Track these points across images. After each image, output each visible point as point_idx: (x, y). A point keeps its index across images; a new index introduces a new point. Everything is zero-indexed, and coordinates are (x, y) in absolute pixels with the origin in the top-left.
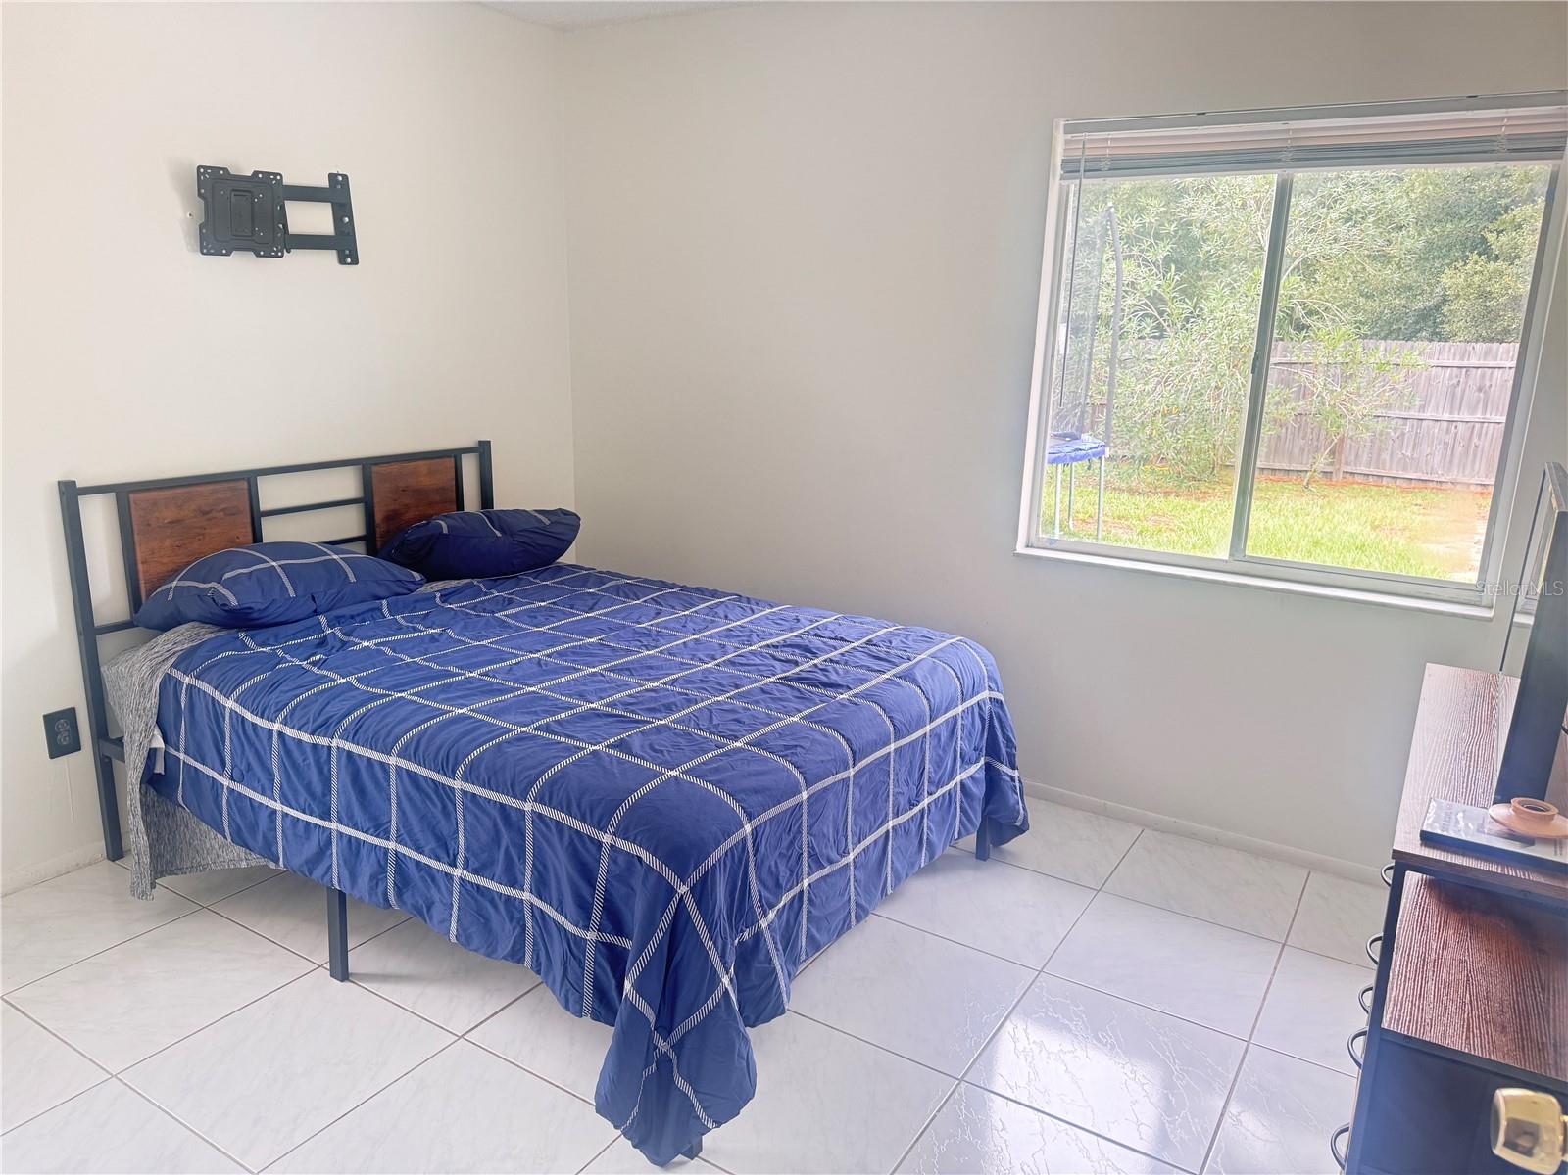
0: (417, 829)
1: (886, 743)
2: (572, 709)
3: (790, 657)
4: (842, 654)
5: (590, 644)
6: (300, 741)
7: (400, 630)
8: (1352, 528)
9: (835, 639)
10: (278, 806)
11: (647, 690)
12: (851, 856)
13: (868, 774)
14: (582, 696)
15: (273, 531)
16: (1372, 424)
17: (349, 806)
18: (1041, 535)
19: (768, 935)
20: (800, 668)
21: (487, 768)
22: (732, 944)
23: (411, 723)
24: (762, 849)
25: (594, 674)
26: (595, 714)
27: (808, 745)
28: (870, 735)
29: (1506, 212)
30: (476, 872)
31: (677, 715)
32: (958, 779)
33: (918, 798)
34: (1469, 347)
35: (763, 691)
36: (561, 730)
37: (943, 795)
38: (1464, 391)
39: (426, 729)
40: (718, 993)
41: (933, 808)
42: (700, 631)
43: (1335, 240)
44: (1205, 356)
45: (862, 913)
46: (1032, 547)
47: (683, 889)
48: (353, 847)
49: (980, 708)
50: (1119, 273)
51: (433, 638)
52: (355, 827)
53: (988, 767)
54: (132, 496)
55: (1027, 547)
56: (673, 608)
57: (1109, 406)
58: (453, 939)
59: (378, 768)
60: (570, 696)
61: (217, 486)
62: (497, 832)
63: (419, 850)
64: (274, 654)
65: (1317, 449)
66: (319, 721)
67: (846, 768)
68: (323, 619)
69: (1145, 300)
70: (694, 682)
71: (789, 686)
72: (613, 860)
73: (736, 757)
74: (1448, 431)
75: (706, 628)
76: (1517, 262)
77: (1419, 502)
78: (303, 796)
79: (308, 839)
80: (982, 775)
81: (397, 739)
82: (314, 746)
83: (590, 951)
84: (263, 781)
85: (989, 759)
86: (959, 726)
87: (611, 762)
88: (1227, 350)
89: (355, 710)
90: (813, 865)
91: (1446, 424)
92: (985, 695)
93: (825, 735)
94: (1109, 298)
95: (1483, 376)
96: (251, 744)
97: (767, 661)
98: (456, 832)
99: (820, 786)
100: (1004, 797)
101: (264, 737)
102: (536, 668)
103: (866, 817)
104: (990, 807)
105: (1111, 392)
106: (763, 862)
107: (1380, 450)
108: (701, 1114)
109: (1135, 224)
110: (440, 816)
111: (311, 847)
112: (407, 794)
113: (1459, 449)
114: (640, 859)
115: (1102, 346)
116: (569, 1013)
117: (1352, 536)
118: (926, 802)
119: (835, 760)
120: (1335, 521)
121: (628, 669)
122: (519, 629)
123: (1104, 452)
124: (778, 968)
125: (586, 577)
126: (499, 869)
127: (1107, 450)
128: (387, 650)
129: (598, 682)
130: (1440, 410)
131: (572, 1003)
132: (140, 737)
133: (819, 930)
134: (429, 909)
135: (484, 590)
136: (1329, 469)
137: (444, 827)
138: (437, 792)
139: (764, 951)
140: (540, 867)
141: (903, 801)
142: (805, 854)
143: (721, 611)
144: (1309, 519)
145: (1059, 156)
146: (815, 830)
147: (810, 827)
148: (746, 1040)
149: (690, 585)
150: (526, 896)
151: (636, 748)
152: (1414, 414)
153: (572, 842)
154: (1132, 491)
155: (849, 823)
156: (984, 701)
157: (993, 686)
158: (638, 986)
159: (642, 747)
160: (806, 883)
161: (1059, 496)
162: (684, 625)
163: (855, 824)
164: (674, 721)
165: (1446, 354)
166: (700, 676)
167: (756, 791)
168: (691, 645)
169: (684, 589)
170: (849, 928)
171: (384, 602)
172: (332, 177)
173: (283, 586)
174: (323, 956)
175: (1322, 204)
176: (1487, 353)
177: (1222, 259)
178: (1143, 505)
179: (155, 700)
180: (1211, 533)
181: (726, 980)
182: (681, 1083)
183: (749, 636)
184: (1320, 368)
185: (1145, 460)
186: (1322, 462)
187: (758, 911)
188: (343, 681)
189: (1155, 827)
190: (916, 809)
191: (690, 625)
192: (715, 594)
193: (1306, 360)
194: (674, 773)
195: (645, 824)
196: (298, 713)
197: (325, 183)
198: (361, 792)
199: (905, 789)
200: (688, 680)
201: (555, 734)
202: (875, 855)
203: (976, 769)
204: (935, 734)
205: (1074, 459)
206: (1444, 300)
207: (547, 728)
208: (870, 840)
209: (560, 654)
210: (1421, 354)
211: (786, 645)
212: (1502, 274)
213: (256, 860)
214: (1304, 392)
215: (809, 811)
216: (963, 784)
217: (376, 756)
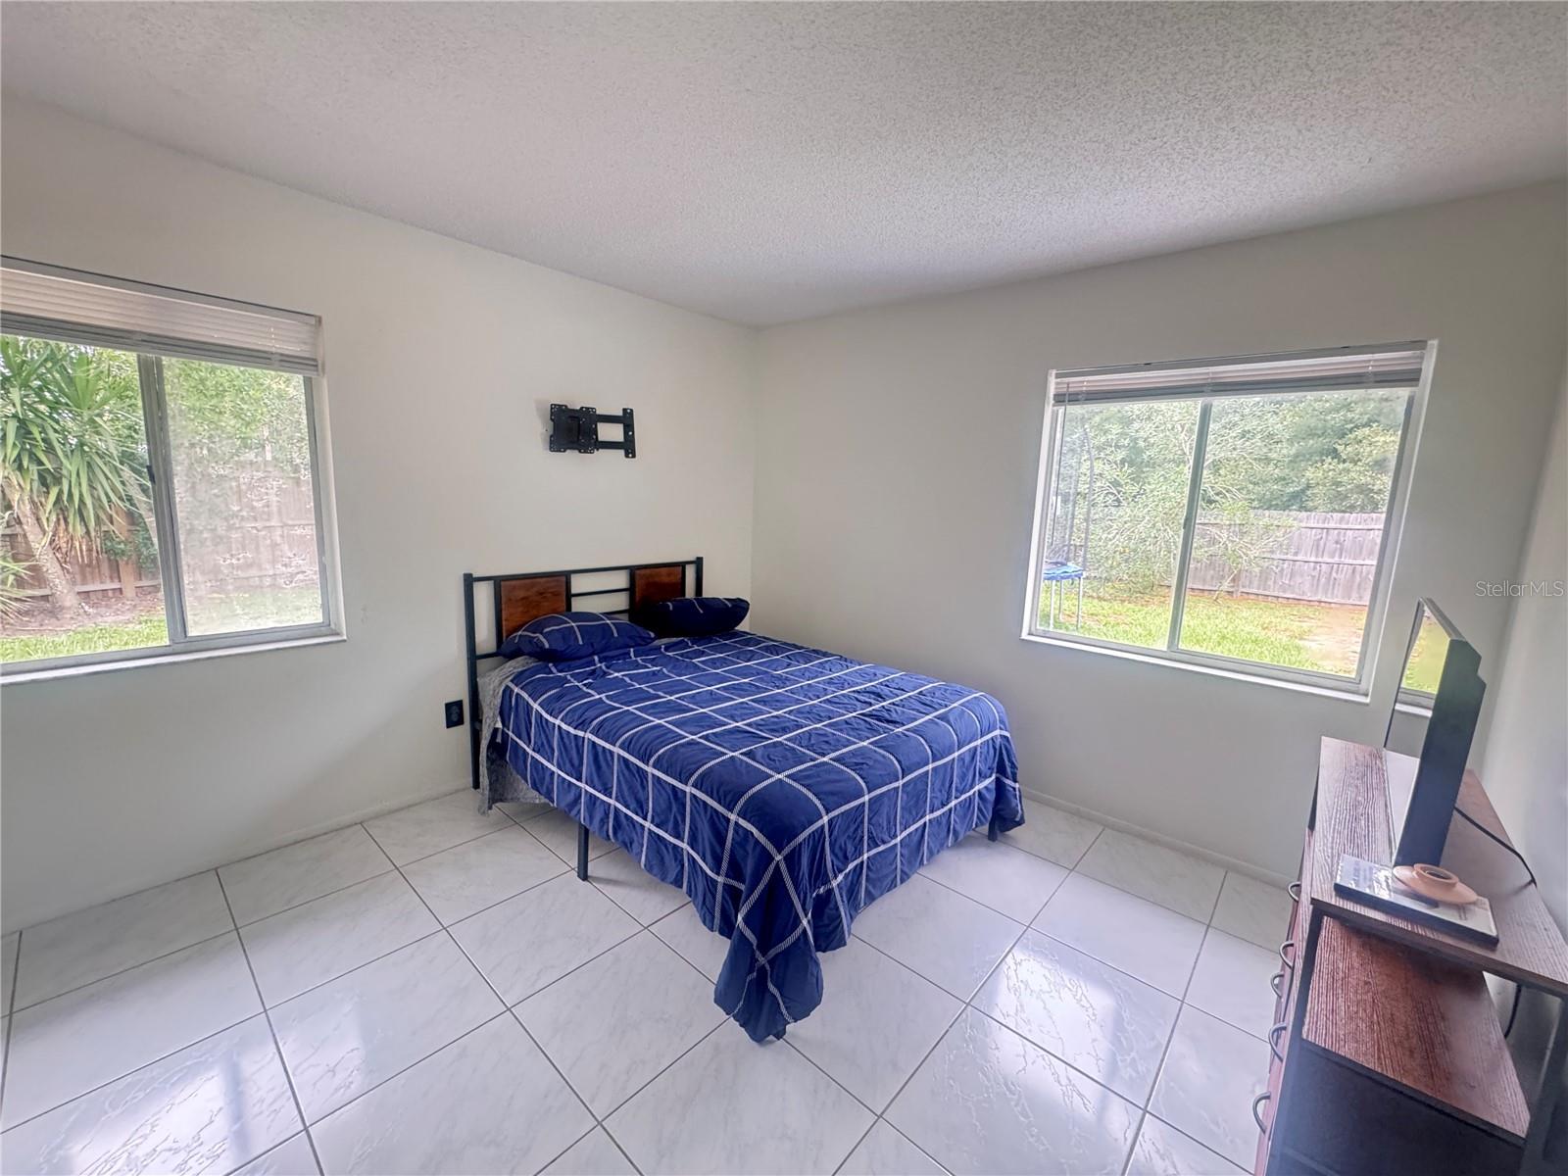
0: (626, 793)
1: (927, 764)
2: (724, 725)
3: (867, 700)
4: (901, 700)
5: (744, 683)
6: (569, 732)
7: (639, 667)
8: (1247, 629)
9: (898, 689)
10: (554, 769)
11: (773, 717)
12: (899, 839)
13: (912, 785)
14: (733, 718)
15: (578, 605)
16: (1261, 562)
17: (591, 775)
18: (1038, 627)
19: (837, 891)
20: (873, 707)
21: (667, 761)
22: (811, 897)
23: (631, 726)
24: (835, 833)
25: (742, 703)
26: (737, 730)
27: (871, 763)
28: (916, 759)
29: (1351, 433)
30: (657, 826)
31: (788, 736)
32: (976, 788)
33: (948, 800)
34: (1329, 515)
35: (847, 723)
36: (715, 740)
37: (966, 799)
38: (1325, 544)
39: (637, 732)
40: (799, 931)
41: (958, 807)
42: (812, 679)
43: (1234, 449)
44: (1147, 518)
45: (905, 877)
46: (1032, 635)
47: (779, 858)
48: (592, 799)
49: (994, 742)
50: (1092, 468)
51: (654, 673)
52: (594, 788)
53: (998, 781)
54: (502, 583)
55: (1029, 634)
56: (798, 662)
57: (1085, 546)
58: (643, 866)
59: (608, 755)
60: (724, 716)
61: (549, 579)
62: (670, 803)
63: (627, 807)
64: (565, 677)
65: (1223, 577)
66: (580, 721)
67: (897, 780)
68: (596, 658)
69: (1108, 484)
70: (802, 713)
71: (865, 721)
72: (736, 831)
73: (822, 768)
74: (1315, 569)
75: (817, 677)
76: (1359, 463)
77: (1295, 613)
78: (568, 765)
79: (569, 791)
80: (993, 786)
81: (621, 736)
82: (576, 736)
83: (720, 888)
84: (549, 754)
85: (998, 775)
86: (978, 753)
87: (741, 765)
88: (1162, 514)
89: (601, 715)
90: (872, 845)
91: (1312, 564)
92: (997, 732)
93: (883, 756)
94: (1085, 483)
95: (1339, 534)
96: (545, 732)
97: (852, 702)
98: (648, 799)
99: (878, 792)
100: (1009, 803)
101: (551, 727)
102: (708, 697)
103: (910, 813)
104: (999, 807)
105: (1086, 538)
106: (835, 840)
107: (1267, 579)
108: (784, 1011)
109: (1103, 439)
110: (639, 787)
111: (571, 797)
112: (622, 771)
113: (1323, 580)
114: (752, 833)
115: (1080, 512)
116: (705, 928)
117: (1248, 633)
118: (952, 804)
119: (889, 774)
120: (1236, 623)
121: (764, 701)
122: (705, 670)
123: (1082, 574)
124: (843, 914)
125: (750, 640)
126: (671, 825)
127: (1084, 573)
128: (627, 679)
129: (745, 708)
130: (1309, 555)
131: (708, 920)
132: (491, 721)
133: (874, 887)
134: (631, 844)
135: (690, 644)
136: (1231, 590)
137: (641, 795)
138: (638, 772)
139: (833, 902)
140: (693, 828)
141: (937, 803)
142: (866, 838)
143: (827, 666)
144: (1217, 621)
145: (1052, 391)
146: (873, 821)
147: (870, 819)
148: (817, 964)
149: (812, 648)
150: (684, 846)
151: (758, 757)
152: (1289, 557)
153: (712, 816)
154: (1099, 598)
155: (898, 818)
156: (996, 736)
157: (1002, 726)
158: (746, 920)
159: (763, 757)
160: (865, 856)
161: (1053, 600)
162: (803, 674)
163: (902, 817)
164: (786, 739)
165: (1314, 520)
166: (807, 709)
167: (833, 794)
168: (806, 688)
169: (808, 651)
170: (896, 886)
171: (632, 650)
172: (625, 410)
173: (576, 637)
174: (575, 863)
175: (1225, 427)
176: (1341, 520)
177: (1158, 461)
178: (1106, 608)
179: (499, 700)
180: (1152, 626)
181: (805, 922)
182: (772, 988)
183: (843, 684)
184: (1224, 527)
185: (1108, 580)
186: (1226, 585)
187: (831, 875)
188: (598, 697)
189: (1113, 827)
190: (946, 808)
191: (807, 674)
192: (825, 655)
193: (1215, 522)
194: (780, 776)
195: (758, 811)
196: (570, 714)
197: (621, 414)
198: (598, 767)
199: (939, 794)
200: (799, 711)
201: (712, 742)
202: (916, 839)
203: (989, 781)
204: (961, 758)
205: (1062, 578)
206: (1308, 487)
207: (706, 738)
208: (912, 828)
209: (725, 689)
210: (1293, 519)
211: (866, 691)
212: (1348, 471)
213: (544, 800)
214: (1213, 541)
215: (869, 809)
216: (979, 791)
217: (608, 746)
